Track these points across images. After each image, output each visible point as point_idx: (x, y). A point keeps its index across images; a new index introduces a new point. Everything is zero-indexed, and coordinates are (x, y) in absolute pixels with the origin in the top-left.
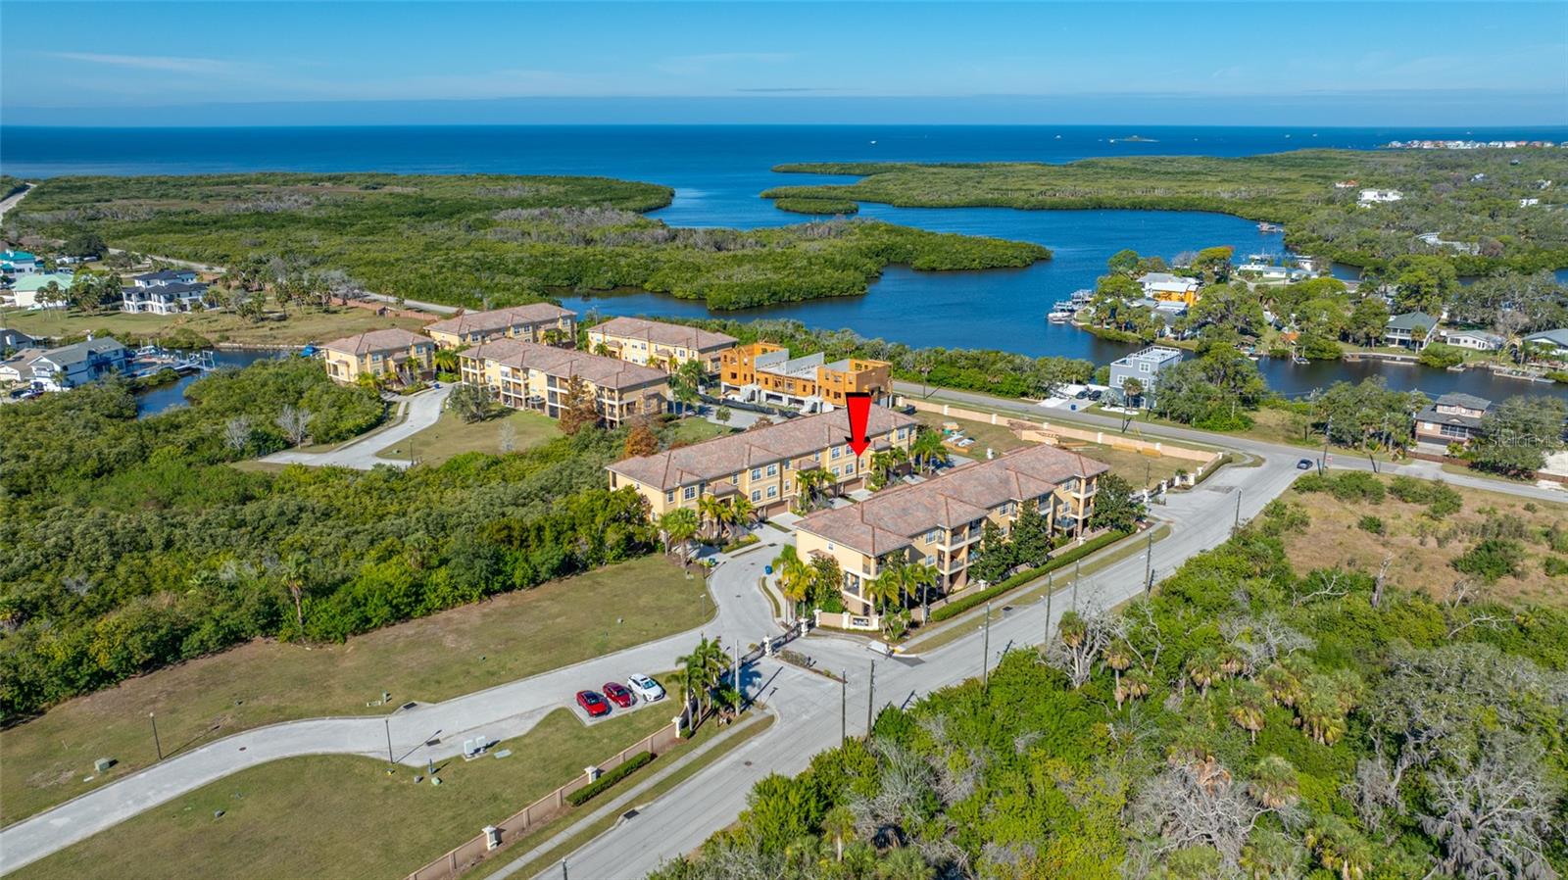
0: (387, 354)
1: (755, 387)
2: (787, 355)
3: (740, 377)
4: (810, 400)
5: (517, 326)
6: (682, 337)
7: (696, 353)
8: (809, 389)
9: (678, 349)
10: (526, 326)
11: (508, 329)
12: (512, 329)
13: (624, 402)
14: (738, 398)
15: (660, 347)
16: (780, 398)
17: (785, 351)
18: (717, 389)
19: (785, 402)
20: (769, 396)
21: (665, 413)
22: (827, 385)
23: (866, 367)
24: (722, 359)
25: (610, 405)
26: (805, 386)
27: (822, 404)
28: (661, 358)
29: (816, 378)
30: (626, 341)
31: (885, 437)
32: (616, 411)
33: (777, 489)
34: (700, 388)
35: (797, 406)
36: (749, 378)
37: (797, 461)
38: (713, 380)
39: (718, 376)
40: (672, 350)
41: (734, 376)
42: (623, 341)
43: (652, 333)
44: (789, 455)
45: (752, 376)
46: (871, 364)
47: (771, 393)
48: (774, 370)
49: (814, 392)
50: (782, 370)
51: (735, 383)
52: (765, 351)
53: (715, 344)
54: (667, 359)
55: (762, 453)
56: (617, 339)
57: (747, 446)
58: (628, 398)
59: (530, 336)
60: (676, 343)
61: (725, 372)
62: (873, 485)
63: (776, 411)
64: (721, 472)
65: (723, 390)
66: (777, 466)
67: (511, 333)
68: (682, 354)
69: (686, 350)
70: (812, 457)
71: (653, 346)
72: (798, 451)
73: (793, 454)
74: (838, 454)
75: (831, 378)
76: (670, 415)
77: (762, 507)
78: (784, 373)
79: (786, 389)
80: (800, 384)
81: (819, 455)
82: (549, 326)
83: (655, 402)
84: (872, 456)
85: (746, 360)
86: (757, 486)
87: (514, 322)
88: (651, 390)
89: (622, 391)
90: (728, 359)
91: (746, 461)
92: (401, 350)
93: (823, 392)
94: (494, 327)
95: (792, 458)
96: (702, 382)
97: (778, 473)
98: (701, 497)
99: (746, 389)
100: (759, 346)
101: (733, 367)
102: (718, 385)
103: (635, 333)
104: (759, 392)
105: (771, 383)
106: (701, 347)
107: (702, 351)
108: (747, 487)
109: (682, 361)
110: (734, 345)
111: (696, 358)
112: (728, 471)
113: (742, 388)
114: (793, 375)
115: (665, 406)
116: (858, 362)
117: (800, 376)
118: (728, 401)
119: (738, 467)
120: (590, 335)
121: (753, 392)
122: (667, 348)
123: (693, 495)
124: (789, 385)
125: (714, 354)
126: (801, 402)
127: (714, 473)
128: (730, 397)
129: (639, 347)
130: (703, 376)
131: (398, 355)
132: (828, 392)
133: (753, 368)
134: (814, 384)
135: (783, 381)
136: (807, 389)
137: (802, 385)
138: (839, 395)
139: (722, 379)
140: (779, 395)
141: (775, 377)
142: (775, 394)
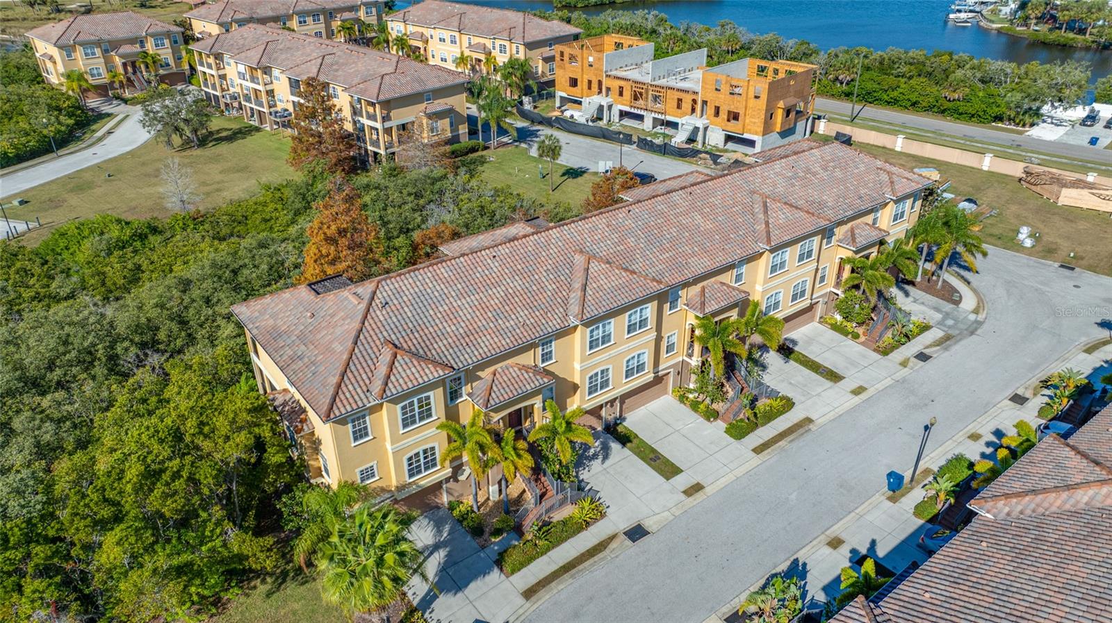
0: (109, 46)
1: (604, 100)
2: (652, 52)
3: (582, 85)
4: (688, 122)
5: (303, 15)
6: (504, 25)
7: (522, 48)
8: (687, 105)
9: (498, 42)
10: (315, 14)
11: (290, 17)
12: (296, 18)
13: (393, 124)
14: (579, 115)
15: (475, 40)
16: (640, 118)
17: (649, 47)
18: (549, 102)
19: (648, 124)
20: (623, 114)
21: (465, 141)
22: (714, 99)
23: (776, 72)
24: (558, 58)
25: (372, 128)
26: (680, 100)
27: (706, 129)
28: (475, 56)
29: (698, 88)
30: (432, 32)
31: (869, 219)
32: (383, 139)
33: (647, 358)
34: (526, 99)
35: (669, 131)
36: (595, 86)
37: (695, 290)
38: (544, 89)
39: (552, 83)
40: (489, 44)
41: (574, 83)
42: (427, 32)
43: (466, 21)
44: (679, 278)
45: (600, 83)
46: (783, 66)
47: (627, 109)
48: (634, 75)
49: (693, 110)
50: (645, 73)
51: (575, 92)
52: (618, 45)
53: (549, 35)
54: (482, 57)
55: (618, 278)
56: (420, 30)
57: (579, 259)
58: (401, 116)
59: (321, 27)
60: (494, 35)
61: (561, 77)
62: (838, 318)
63: (635, 139)
64: (506, 343)
65: (558, 104)
66: (650, 310)
67: (294, 24)
68: (503, 49)
69: (507, 44)
70: (727, 278)
71: (465, 39)
72: (701, 264)
73: (688, 275)
74: (782, 264)
75: (725, 89)
76: (473, 143)
77: (612, 402)
78: (648, 79)
79: (650, 104)
80: (673, 97)
81: (744, 269)
82: (347, 15)
83: (445, 124)
84: (843, 262)
85: (591, 59)
86: (603, 359)
87: (298, 8)
88: (440, 105)
89: (388, 105)
90: (566, 58)
91: (574, 308)
92: (132, 41)
93: (710, 110)
94: (270, 13)
95: (686, 285)
96: (527, 91)
97: (652, 323)
98: (452, 414)
99: (593, 101)
100: (610, 40)
101: (573, 70)
102: (551, 96)
103: (443, 22)
104: (610, 107)
105: (627, 94)
106: (529, 39)
107: (530, 46)
108: (577, 366)
109: (502, 59)
110: (576, 37)
111: (521, 56)
112: (527, 336)
113: (585, 101)
114: (663, 82)
115: (463, 129)
116: (763, 63)
117: (672, 83)
118: (565, 121)
119: (554, 324)
120: (390, 25)
121: (601, 108)
122: (482, 41)
123: (426, 413)
124: (656, 98)
125: (546, 51)
126: (674, 125)
127: (488, 345)
128: (568, 114)
129: (448, 40)
130: (531, 82)
131: (127, 49)
132: (717, 111)
133: (601, 70)
134: (694, 97)
135: (647, 90)
136: (684, 105)
137: (676, 97)
138: (735, 117)
139: (557, 87)
140: (639, 112)
141: (634, 85)
142: (632, 110)
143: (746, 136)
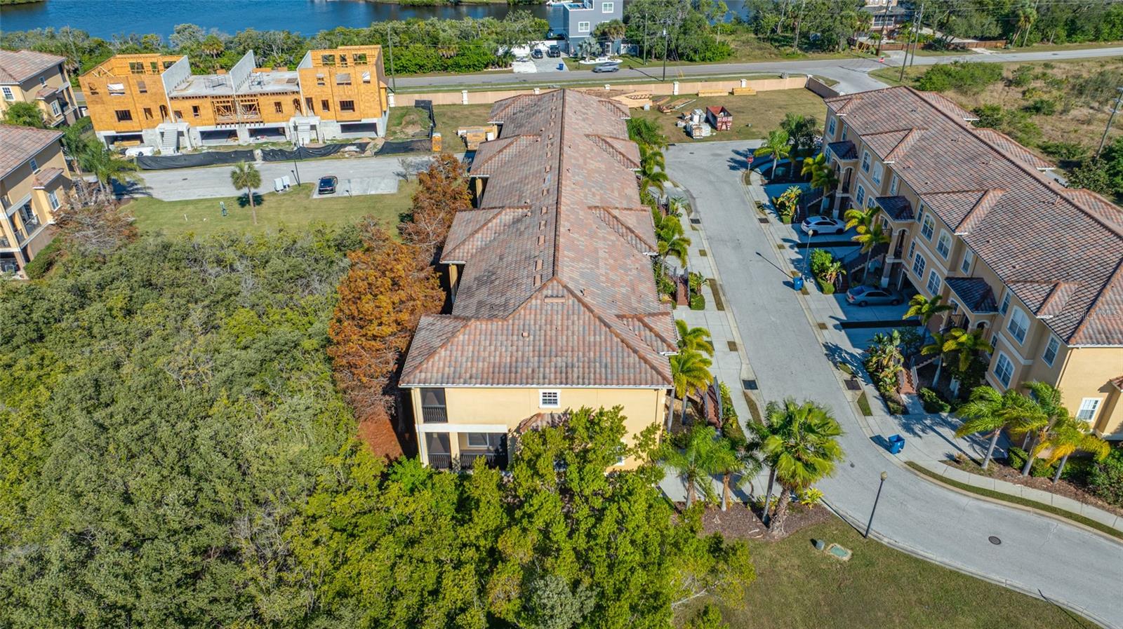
1: (176, 126)
3: (138, 115)
4: (301, 123)
8: (288, 107)
16: (233, 134)
19: (244, 138)
20: (207, 135)
22: (320, 94)
23: (344, 58)
26: (278, 104)
29: (298, 87)
35: (274, 139)
36: (157, 113)
39: (85, 126)
41: (124, 116)
45: (163, 108)
47: (210, 128)
49: (296, 110)
51: (129, 127)
53: (32, 69)
58: (17, 197)
61: (100, 114)
78: (232, 91)
79: (241, 116)
80: (268, 102)
93: (318, 106)
104: (187, 132)
105: (207, 112)
106: (19, 78)
113: (144, 132)
114: (251, 89)
117: (264, 88)
124: (248, 109)
126: (278, 131)
132: (326, 105)
133: (163, 94)
134: (296, 97)
135: (233, 102)
136: (284, 108)
137: (273, 102)
138: (347, 105)
139: (96, 127)
140: (228, 128)
141: (215, 100)
142: (219, 128)
143: (364, 121)
